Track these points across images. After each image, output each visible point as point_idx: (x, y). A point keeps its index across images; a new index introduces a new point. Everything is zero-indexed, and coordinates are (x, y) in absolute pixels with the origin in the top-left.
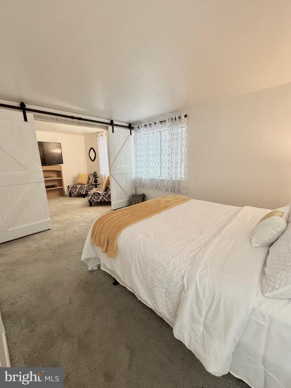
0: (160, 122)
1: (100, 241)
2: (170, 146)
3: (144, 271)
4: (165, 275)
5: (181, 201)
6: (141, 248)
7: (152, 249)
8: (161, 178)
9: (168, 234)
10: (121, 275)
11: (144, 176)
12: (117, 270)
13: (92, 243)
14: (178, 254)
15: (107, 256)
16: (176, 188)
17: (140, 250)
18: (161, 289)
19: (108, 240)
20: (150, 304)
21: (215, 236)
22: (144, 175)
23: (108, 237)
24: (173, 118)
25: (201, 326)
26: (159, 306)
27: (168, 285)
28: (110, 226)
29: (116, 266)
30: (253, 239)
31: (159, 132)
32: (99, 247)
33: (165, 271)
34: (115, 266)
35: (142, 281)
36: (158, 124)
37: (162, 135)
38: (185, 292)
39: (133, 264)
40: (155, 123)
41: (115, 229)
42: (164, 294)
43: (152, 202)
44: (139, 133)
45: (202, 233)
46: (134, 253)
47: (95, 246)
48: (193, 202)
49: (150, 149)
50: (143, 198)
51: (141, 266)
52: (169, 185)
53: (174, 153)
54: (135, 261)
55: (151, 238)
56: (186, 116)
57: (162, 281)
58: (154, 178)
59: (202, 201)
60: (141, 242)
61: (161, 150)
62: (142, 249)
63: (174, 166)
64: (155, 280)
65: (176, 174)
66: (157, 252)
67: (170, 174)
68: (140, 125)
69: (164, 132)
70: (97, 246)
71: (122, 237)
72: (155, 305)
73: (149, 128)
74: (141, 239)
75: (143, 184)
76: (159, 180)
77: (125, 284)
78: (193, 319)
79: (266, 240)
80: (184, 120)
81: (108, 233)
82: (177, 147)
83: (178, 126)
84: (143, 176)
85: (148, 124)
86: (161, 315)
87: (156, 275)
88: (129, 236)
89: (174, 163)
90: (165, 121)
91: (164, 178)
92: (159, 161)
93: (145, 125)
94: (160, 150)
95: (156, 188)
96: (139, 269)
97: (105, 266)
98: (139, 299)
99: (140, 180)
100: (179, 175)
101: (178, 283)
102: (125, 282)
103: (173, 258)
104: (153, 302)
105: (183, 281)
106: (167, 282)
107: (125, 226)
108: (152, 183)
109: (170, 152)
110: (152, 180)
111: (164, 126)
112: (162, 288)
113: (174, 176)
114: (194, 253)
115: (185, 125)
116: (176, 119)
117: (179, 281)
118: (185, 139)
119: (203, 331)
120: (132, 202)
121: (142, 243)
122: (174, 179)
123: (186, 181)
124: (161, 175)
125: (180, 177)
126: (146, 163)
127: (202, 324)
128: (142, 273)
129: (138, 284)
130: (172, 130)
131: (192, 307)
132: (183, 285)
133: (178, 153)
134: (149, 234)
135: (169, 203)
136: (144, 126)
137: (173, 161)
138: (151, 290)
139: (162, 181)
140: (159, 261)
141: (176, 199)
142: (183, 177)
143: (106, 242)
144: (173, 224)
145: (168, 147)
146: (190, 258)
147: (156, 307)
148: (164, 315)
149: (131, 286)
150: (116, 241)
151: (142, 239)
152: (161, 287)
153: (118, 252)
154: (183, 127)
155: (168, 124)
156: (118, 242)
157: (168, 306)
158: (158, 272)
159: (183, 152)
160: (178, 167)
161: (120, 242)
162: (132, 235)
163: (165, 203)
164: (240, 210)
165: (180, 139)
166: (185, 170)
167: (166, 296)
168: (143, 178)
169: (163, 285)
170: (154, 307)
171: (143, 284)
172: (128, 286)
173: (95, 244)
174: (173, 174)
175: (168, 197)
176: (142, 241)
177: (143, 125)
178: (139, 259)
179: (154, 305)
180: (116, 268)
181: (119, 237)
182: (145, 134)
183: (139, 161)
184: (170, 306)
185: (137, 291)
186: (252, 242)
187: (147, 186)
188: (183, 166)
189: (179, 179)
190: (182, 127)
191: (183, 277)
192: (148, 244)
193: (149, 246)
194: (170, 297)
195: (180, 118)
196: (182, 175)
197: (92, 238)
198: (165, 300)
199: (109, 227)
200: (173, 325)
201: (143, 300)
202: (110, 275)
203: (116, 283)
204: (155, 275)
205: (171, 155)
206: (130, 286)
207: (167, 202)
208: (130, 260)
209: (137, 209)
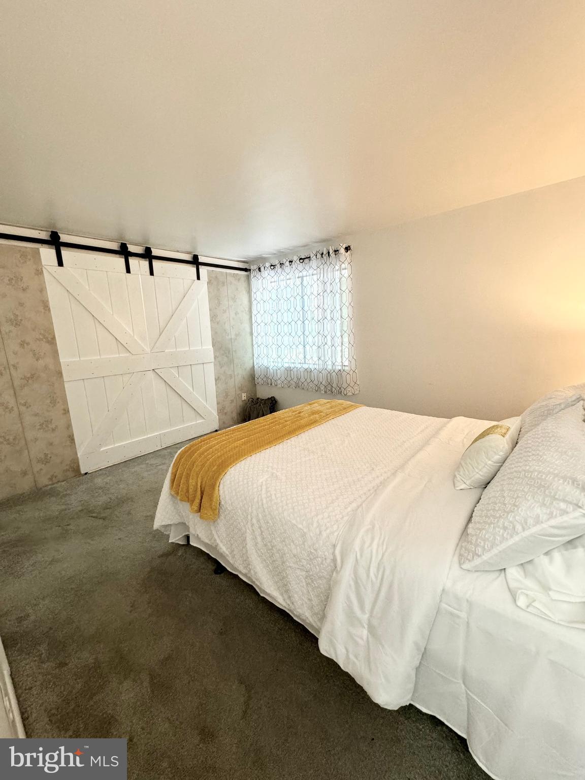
0: (301, 259)
1: (188, 491)
2: (321, 306)
3: (269, 542)
4: (304, 545)
5: (341, 410)
6: (262, 500)
7: (282, 501)
8: (306, 366)
9: (311, 473)
10: (227, 553)
11: (273, 362)
12: (221, 545)
13: (173, 496)
14: (327, 507)
15: (201, 517)
16: (334, 385)
17: (260, 504)
18: (298, 572)
19: (203, 489)
20: (280, 601)
21: (394, 474)
22: (272, 360)
23: (202, 482)
24: (325, 253)
25: (365, 628)
26: (295, 604)
27: (310, 565)
28: (206, 462)
29: (219, 537)
30: (458, 476)
31: (299, 277)
32: (185, 502)
33: (304, 539)
34: (216, 537)
35: (265, 560)
36: (297, 264)
37: (305, 283)
38: (338, 572)
39: (248, 531)
40: (290, 262)
41: (216, 467)
42: (304, 581)
43: (286, 415)
44: (260, 281)
45: (373, 469)
46: (250, 510)
47: (179, 501)
48: (364, 411)
49: (283, 311)
50: (272, 405)
51: (263, 534)
52: (321, 380)
53: (329, 318)
54: (253, 525)
55: (280, 481)
56: (347, 249)
57: (299, 556)
58: (292, 366)
59: (379, 409)
60: (261, 490)
61: (303, 313)
62: (264, 501)
63: (329, 343)
64: (288, 556)
65: (334, 358)
66: (290, 505)
67: (323, 358)
68: (261, 265)
69: (308, 277)
70: (181, 500)
71: (228, 482)
72: (289, 603)
73: (280, 270)
74: (262, 485)
75: (270, 377)
76: (302, 370)
77: (236, 569)
78: (351, 618)
79: (478, 476)
80: (344, 256)
81: (202, 477)
82: (333, 308)
83: (333, 267)
84: (271, 362)
85: (276, 262)
86: (300, 619)
87: (289, 547)
88: (241, 479)
89: (329, 338)
90: (310, 257)
91: (312, 367)
92: (300, 333)
93: (272, 266)
94: (301, 313)
95: (297, 386)
96: (259, 539)
97: (198, 538)
98: (262, 595)
99: (266, 371)
100: (339, 360)
101: (325, 559)
102: (236, 565)
103: (317, 515)
104: (286, 597)
105: (333, 554)
106: (308, 558)
107: (234, 462)
108: (289, 376)
109: (320, 317)
110: (289, 370)
111: (307, 267)
112: (300, 569)
113: (329, 363)
114: (354, 505)
115: (346, 265)
116: (330, 254)
117: (327, 554)
118: (347, 291)
119: (368, 638)
120: (250, 414)
121: (264, 491)
122: (330, 367)
123: (352, 372)
124: (305, 361)
125: (341, 364)
126: (275, 338)
127: (366, 626)
128: (266, 545)
129: (258, 567)
130: (322, 275)
131: (348, 598)
132: (334, 560)
133: (335, 319)
134: (278, 474)
135: (317, 416)
136: (269, 268)
137: (326, 333)
138: (282, 574)
139: (308, 371)
140: (294, 522)
141: (331, 408)
142: (346, 363)
143: (199, 493)
144: (322, 455)
145: (317, 307)
146: (348, 514)
147: (291, 605)
148: (304, 618)
149: (247, 572)
150: (217, 489)
151: (264, 484)
152: (298, 569)
153: (221, 510)
154: (343, 269)
155: (314, 263)
156: (221, 492)
157: (310, 600)
158: (293, 541)
159: (345, 315)
160: (336, 345)
161: (224, 492)
162: (247, 477)
163: (309, 416)
164: (445, 425)
165: (339, 291)
166: (350, 350)
167: (307, 584)
168: (271, 367)
169: (301, 563)
170: (287, 606)
171: (268, 566)
172: (240, 572)
173: (179, 498)
174: (327, 359)
175: (316, 404)
176: (264, 487)
177: (268, 265)
178: (258, 521)
179: (286, 602)
180: (218, 541)
181: (222, 482)
182: (273, 282)
183: (262, 334)
184: (315, 601)
185: (256, 580)
186: (456, 481)
187: (279, 382)
188: (346, 344)
189: (340, 368)
190: (340, 269)
191: (334, 546)
192: (274, 492)
193: (277, 496)
194: (314, 584)
195: (337, 252)
196: (344, 359)
197: (172, 486)
198: (305, 592)
199: (203, 465)
200: (319, 632)
201: (268, 595)
202: (208, 554)
203: (219, 569)
204: (287, 547)
205: (322, 322)
206: (244, 571)
207: (313, 413)
208: (243, 523)
209: (257, 428)
